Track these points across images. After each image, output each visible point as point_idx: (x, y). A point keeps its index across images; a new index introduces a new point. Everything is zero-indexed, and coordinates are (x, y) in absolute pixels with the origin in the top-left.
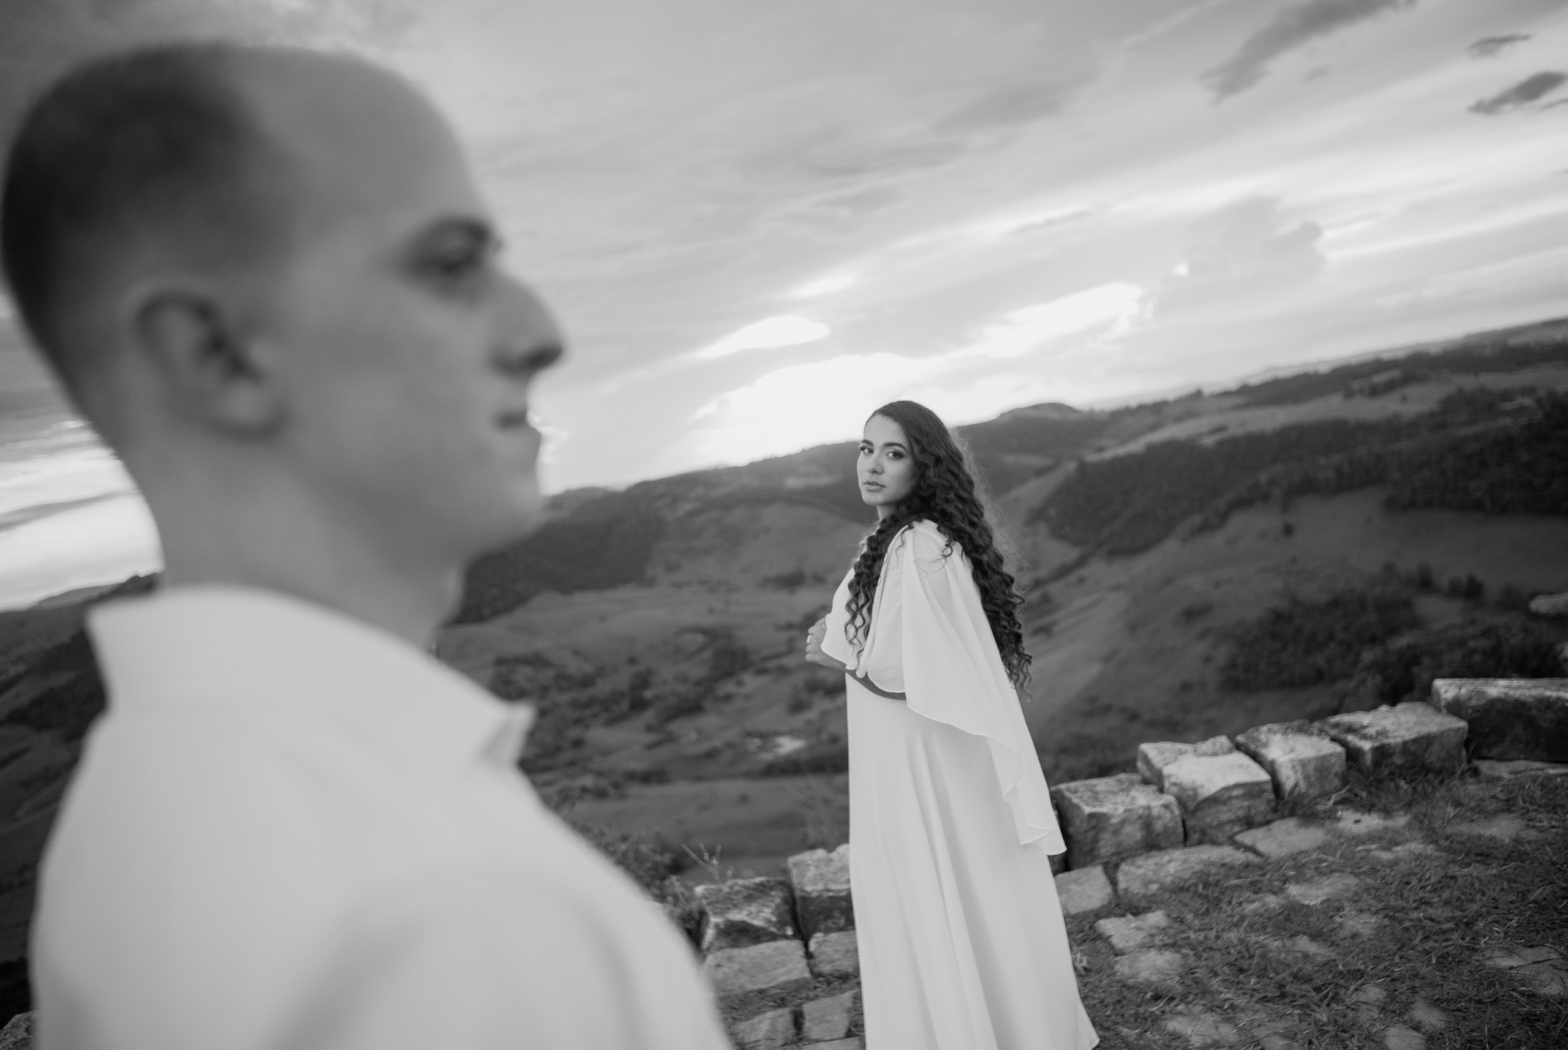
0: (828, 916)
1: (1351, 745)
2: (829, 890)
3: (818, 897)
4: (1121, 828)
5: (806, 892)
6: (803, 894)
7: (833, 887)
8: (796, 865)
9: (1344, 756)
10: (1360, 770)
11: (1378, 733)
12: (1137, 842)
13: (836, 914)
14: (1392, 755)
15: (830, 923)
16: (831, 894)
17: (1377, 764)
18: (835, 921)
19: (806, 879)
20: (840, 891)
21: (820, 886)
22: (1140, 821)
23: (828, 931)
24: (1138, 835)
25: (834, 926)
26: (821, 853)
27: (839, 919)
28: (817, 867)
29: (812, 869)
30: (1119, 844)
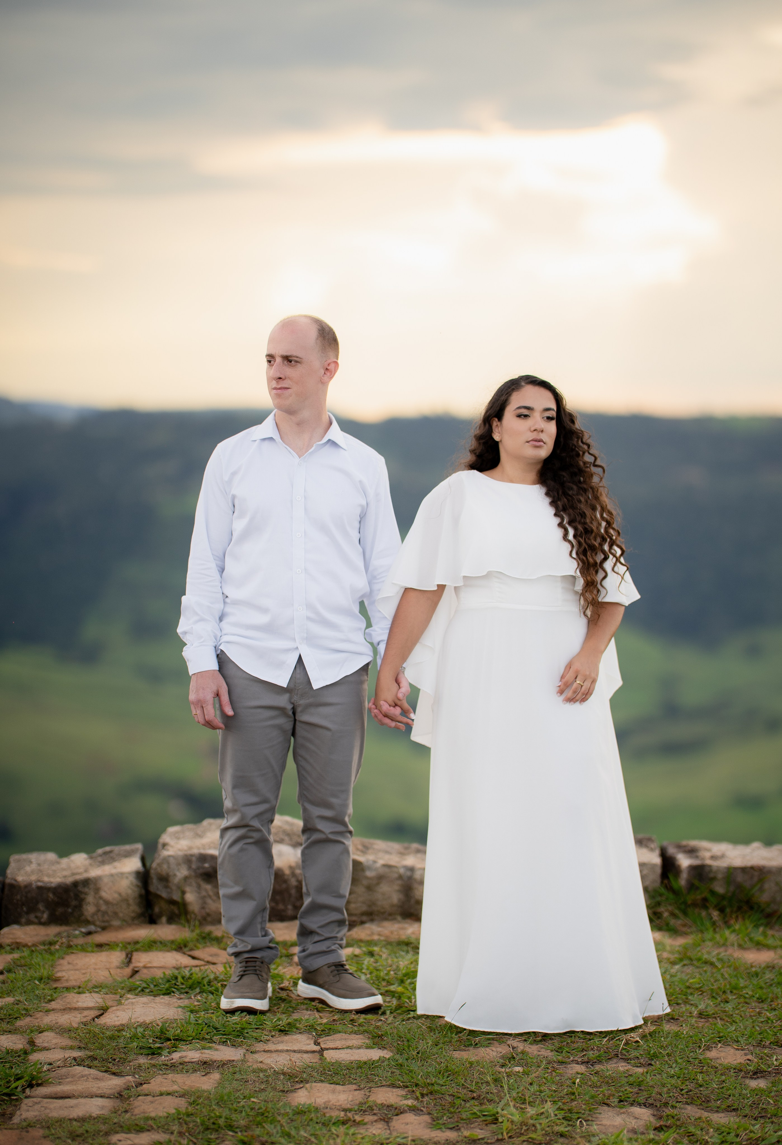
0: (32, 909)
1: (677, 863)
2: (39, 881)
3: (26, 887)
4: (378, 884)
5: (16, 880)
6: (13, 882)
7: (46, 879)
8: (19, 861)
9: (659, 871)
10: (670, 888)
11: (713, 858)
12: (393, 906)
13: (41, 906)
14: (713, 879)
15: (32, 917)
16: (40, 884)
17: (691, 887)
18: (39, 914)
19: (22, 872)
20: (52, 883)
21: (33, 878)
22: (399, 882)
23: (29, 923)
24: (396, 898)
25: (36, 920)
26: (51, 856)
27: (43, 912)
28: (39, 865)
29: (34, 866)
30: (373, 903)
